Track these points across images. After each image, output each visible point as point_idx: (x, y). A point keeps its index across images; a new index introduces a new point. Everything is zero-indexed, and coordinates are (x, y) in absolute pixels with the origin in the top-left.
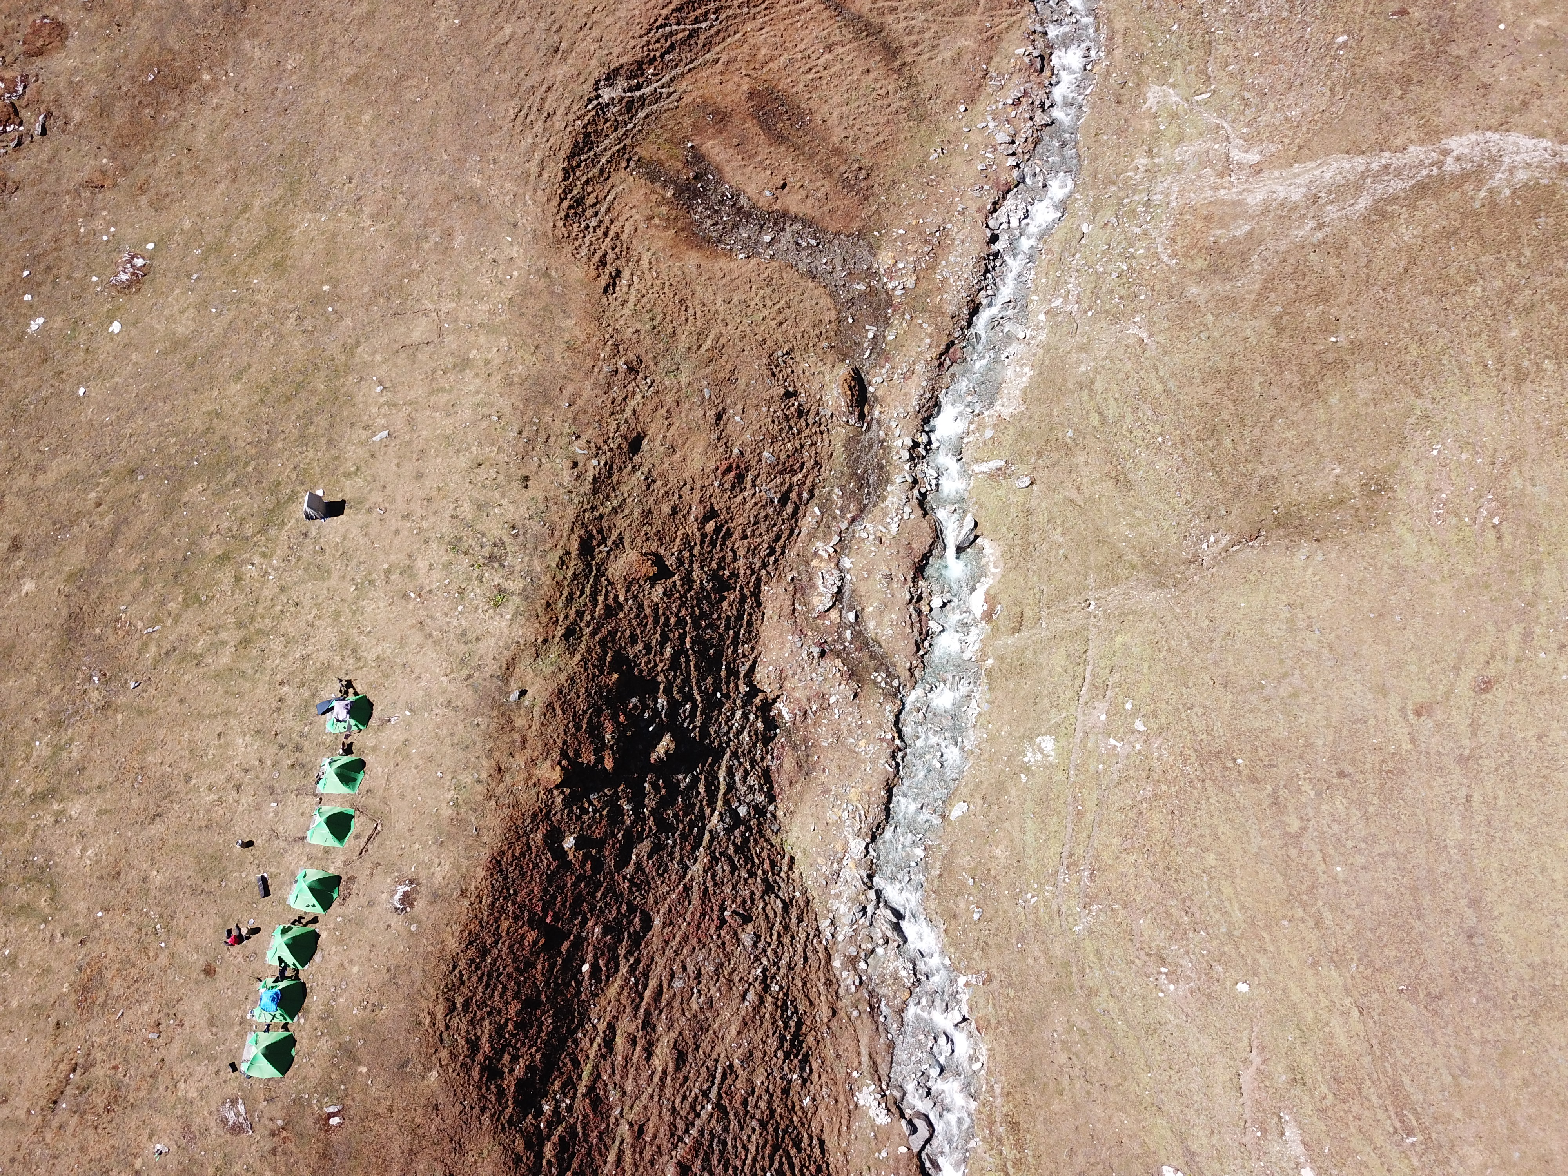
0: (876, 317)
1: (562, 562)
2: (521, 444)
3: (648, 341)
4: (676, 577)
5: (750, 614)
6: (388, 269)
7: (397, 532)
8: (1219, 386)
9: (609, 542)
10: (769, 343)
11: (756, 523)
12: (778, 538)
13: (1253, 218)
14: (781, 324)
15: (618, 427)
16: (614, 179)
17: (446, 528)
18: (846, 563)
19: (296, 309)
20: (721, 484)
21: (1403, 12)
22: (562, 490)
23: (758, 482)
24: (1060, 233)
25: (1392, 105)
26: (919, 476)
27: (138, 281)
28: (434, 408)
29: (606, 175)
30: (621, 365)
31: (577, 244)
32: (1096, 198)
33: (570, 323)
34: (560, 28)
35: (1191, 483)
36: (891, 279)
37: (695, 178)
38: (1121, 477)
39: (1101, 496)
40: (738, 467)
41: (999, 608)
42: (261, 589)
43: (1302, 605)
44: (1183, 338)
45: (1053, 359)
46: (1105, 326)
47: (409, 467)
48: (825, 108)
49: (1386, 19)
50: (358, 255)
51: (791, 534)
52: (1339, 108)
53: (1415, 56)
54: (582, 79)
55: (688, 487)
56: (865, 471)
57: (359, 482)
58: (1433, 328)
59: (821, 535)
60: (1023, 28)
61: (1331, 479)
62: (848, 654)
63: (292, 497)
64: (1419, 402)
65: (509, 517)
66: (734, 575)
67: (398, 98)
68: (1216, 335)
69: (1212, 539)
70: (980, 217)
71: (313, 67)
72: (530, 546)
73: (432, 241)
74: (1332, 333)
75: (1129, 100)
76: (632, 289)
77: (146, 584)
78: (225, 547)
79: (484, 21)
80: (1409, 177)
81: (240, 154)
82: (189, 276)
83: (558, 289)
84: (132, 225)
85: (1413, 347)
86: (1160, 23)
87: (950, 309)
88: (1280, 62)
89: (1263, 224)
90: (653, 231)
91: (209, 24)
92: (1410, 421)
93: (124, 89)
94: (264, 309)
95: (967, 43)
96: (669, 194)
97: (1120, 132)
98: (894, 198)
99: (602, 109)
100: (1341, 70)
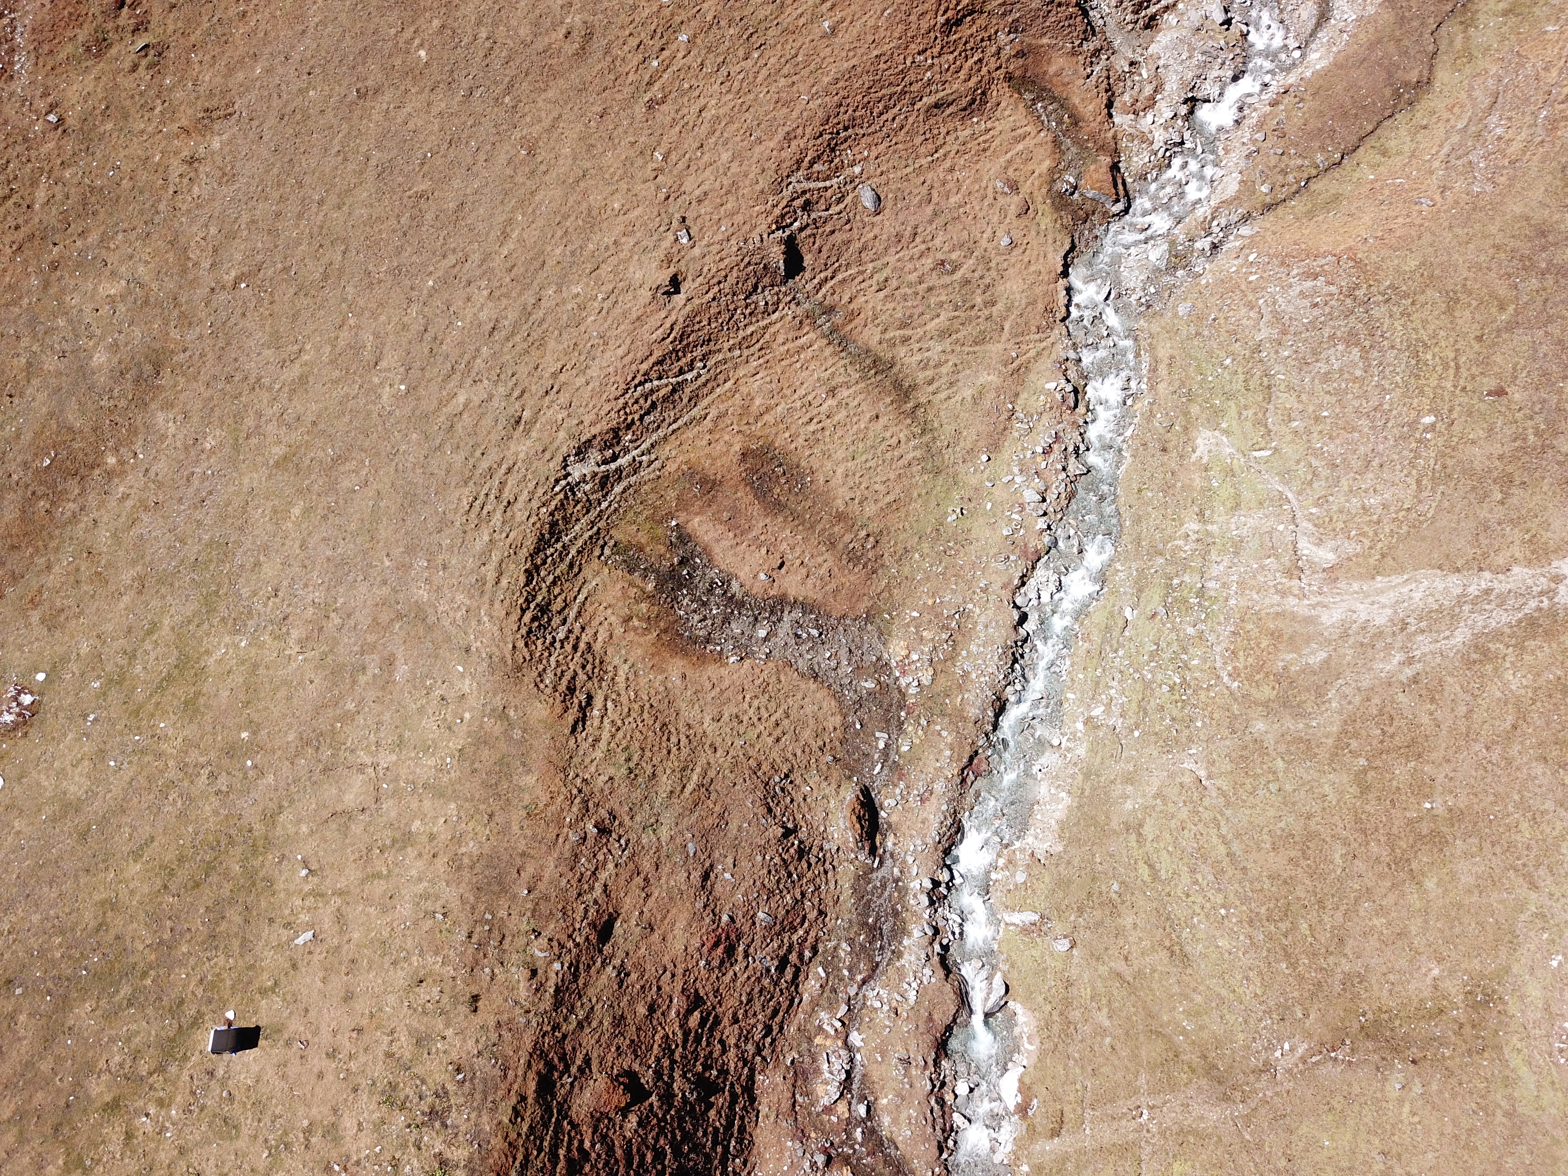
0: (888, 721)
1: (516, 1112)
2: (470, 951)
3: (623, 790)
4: (654, 1098)
5: (742, 1118)
6: (318, 710)
7: (320, 1076)
8: (1293, 854)
9: (574, 1070)
10: (765, 767)
11: (749, 1001)
12: (775, 1012)
13: (1329, 642)
14: (778, 740)
15: (586, 911)
16: (587, 572)
17: (379, 1071)
18: (855, 1038)
19: (209, 763)
20: (708, 963)
21: (1500, 392)
22: (518, 1011)
23: (752, 950)
24: (1098, 615)
25: (1491, 511)
26: (941, 923)
27: (25, 723)
28: (367, 901)
29: (576, 570)
30: (591, 830)
31: (541, 667)
32: (1141, 572)
33: (530, 780)
34: (523, 392)
35: (1260, 973)
36: (904, 673)
37: (681, 563)
38: (1176, 948)
39: (1154, 971)
40: (728, 937)
41: (1035, 1101)
42: (157, 1150)
43: (1400, 1155)
44: (1248, 787)
45: (1094, 789)
46: (1155, 753)
47: (338, 983)
48: (829, 465)
49: (1481, 400)
50: (283, 693)
51: (792, 1001)
52: (1428, 508)
53: (1516, 450)
54: (547, 456)
55: (668, 974)
56: (877, 919)
57: (277, 1002)
58: (1549, 805)
59: (824, 1002)
60: (1054, 356)
61: (1429, 980)
62: (859, 1159)
63: (197, 1022)
64: (1533, 895)
65: (454, 1056)
66: (724, 1072)
67: (332, 486)
68: (1288, 787)
69: (1287, 1046)
70: (1006, 594)
71: (236, 447)
72: (478, 1096)
73: (369, 673)
74: (1426, 796)
75: (1176, 447)
76: (606, 721)
77: (22, 1139)
78: (116, 1092)
79: (434, 387)
80: (1514, 609)
81: (148, 558)
82: (85, 717)
83: (517, 734)
84: (20, 648)
85: (1524, 826)
86: (1210, 353)
87: (973, 712)
88: (1354, 429)
89: (1342, 651)
90: (631, 635)
91: (116, 393)
92: (1523, 917)
93: (15, 477)
94: (171, 763)
95: (988, 378)
96: (650, 587)
97: (1167, 488)
98: (906, 570)
99: (572, 490)
100: (1428, 458)
